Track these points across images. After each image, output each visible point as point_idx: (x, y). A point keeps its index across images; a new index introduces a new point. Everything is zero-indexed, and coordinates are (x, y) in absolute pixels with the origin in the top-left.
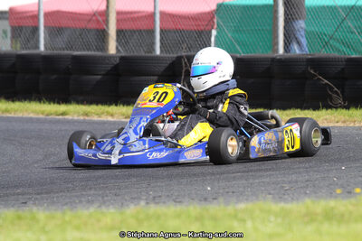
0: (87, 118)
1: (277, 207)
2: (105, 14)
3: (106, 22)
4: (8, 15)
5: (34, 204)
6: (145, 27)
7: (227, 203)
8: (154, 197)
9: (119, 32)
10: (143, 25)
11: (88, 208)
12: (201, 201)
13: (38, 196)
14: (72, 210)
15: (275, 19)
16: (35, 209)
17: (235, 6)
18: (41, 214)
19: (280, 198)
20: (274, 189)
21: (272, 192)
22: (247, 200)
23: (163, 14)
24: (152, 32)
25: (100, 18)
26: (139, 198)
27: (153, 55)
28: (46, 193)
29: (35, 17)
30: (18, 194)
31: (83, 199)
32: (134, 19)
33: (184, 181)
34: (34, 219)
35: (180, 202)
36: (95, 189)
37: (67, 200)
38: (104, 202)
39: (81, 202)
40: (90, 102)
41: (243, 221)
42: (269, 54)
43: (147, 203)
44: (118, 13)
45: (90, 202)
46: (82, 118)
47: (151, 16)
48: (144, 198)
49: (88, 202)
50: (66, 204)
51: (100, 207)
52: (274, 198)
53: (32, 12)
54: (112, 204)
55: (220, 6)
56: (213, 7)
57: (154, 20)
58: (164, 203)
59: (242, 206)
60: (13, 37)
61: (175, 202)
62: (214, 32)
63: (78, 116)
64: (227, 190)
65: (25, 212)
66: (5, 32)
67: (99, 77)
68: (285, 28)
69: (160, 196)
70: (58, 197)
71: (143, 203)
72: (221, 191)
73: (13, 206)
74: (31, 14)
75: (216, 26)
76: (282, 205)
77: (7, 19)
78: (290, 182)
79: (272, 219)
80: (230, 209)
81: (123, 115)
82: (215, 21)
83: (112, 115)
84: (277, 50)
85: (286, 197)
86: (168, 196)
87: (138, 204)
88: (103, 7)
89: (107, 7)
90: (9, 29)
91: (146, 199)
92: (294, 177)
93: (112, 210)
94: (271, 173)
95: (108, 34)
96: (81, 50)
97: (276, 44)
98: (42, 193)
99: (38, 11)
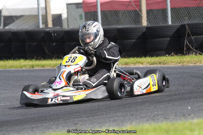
0: (127, 66)
2: (139, 1)
4: (82, 5)
6: (161, 8)
25: (133, 4)
27: (166, 25)
40: (129, 56)
46: (124, 66)
53: (93, 3)
57: (167, 3)
63: (122, 65)
66: (81, 16)
67: (134, 40)
81: (149, 63)
83: (142, 64)
90: (83, 14)
99: (97, 2)
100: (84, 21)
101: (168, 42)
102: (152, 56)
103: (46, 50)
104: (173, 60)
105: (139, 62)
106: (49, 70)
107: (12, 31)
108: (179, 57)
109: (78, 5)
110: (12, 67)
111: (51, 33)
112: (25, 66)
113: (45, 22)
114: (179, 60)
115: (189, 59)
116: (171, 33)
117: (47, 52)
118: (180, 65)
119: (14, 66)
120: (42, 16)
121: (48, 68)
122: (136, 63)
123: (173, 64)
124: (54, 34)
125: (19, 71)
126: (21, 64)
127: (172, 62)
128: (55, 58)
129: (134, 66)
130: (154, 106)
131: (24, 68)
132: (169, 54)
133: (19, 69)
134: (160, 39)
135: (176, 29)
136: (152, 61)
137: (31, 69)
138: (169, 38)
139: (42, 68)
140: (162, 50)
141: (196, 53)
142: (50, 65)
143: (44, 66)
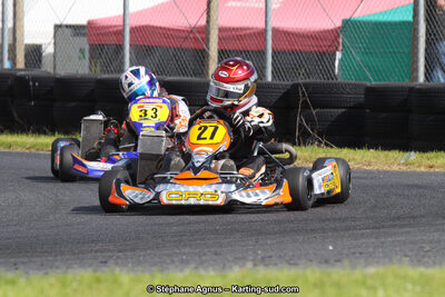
1: (415, 272)
2: (205, 31)
3: (207, 40)
4: (86, 31)
5: (116, 264)
6: (254, 48)
7: (354, 267)
8: (263, 258)
9: (222, 53)
10: (251, 45)
11: (182, 271)
12: (320, 263)
13: (120, 254)
14: (162, 271)
15: (415, 39)
16: (117, 270)
17: (364, 23)
18: (125, 277)
19: (419, 261)
20: (412, 250)
21: (410, 254)
22: (378, 263)
23: (276, 31)
24: (262, 53)
25: (198, 35)
26: (244, 259)
27: (263, 81)
28: (131, 250)
29: (120, 33)
30: (96, 251)
31: (175, 259)
32: (240, 38)
33: (300, 238)
34: (116, 282)
35: (296, 264)
36: (191, 246)
37: (156, 259)
38: (202, 263)
39: (173, 262)
41: (373, 289)
42: (406, 83)
43: (255, 265)
44: (221, 30)
45: (185, 263)
47: (262, 34)
48: (251, 258)
49: (182, 262)
50: (155, 265)
51: (196, 268)
52: (412, 261)
53: (115, 26)
54: (212, 265)
55: (346, 23)
56: (339, 24)
57: (265, 39)
58: (276, 264)
59: (371, 270)
60: (92, 57)
61: (290, 264)
62: (339, 55)
64: (352, 250)
65: (105, 273)
66: (82, 51)
68: (426, 50)
69: (271, 257)
70: (144, 256)
71: (249, 265)
72: (346, 251)
73: (90, 266)
74: (115, 29)
75: (341, 48)
76: (422, 269)
77: (84, 35)
78: (431, 242)
79: (410, 286)
80: (358, 274)
82: (341, 41)
84: (416, 78)
85: (426, 259)
86: (280, 256)
87: (244, 265)
88: (203, 22)
89: (208, 22)
90: (87, 48)
91: (253, 260)
92: (436, 235)
93: (212, 273)
94: (406, 229)
95: (208, 55)
96: (175, 75)
97: (416, 70)
98: (126, 251)
99: (124, 25)
100: (86, 62)
103: (15, 115)
106: (21, 154)
109: (77, 30)
111: (28, 81)
113: (13, 59)
115: (306, 154)
116: (273, 98)
117: (17, 119)
120: (9, 45)
121: (19, 150)
124: (34, 82)
128: (33, 132)
135: (282, 91)
139: (7, 150)
141: (320, 142)
142: (23, 145)
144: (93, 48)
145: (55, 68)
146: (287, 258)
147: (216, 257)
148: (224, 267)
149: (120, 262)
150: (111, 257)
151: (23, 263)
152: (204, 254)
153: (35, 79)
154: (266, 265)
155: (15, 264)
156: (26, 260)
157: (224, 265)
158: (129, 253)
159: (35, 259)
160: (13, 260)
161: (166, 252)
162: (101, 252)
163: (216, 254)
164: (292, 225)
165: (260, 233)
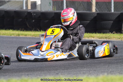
100: (51, 7)
101: (111, 24)
102: (100, 33)
103: (28, 25)
104: (115, 37)
105: (91, 37)
106: (30, 38)
107: (5, 10)
108: (119, 34)
110: (4, 34)
111: (32, 13)
112: (13, 34)
113: (27, 6)
114: (118, 36)
116: (114, 18)
117: (28, 26)
118: (119, 40)
119: (6, 34)
120: (26, 2)
121: (29, 36)
122: (90, 37)
123: (115, 39)
124: (34, 14)
125: (9, 38)
126: (10, 33)
127: (114, 37)
128: (34, 31)
129: (89, 39)
130: (107, 65)
131: (13, 36)
132: (111, 33)
133: (9, 36)
134: (106, 22)
135: (117, 15)
136: (101, 36)
137: (18, 36)
138: (112, 22)
139: (25, 37)
140: (107, 30)
142: (30, 35)
143: (26, 35)
144: (53, 2)
145: (41, 9)
146: (119, 72)
147: (95, 72)
148: (97, 75)
149: (63, 73)
150: (60, 72)
151: (30, 74)
152: (91, 71)
153: (34, 13)
154: (112, 74)
155: (28, 75)
156: (31, 73)
157: (98, 74)
158: (66, 71)
159: (34, 73)
160: (27, 73)
161: (78, 70)
162: (57, 70)
163: (95, 71)
164: (120, 60)
165: (110, 63)
